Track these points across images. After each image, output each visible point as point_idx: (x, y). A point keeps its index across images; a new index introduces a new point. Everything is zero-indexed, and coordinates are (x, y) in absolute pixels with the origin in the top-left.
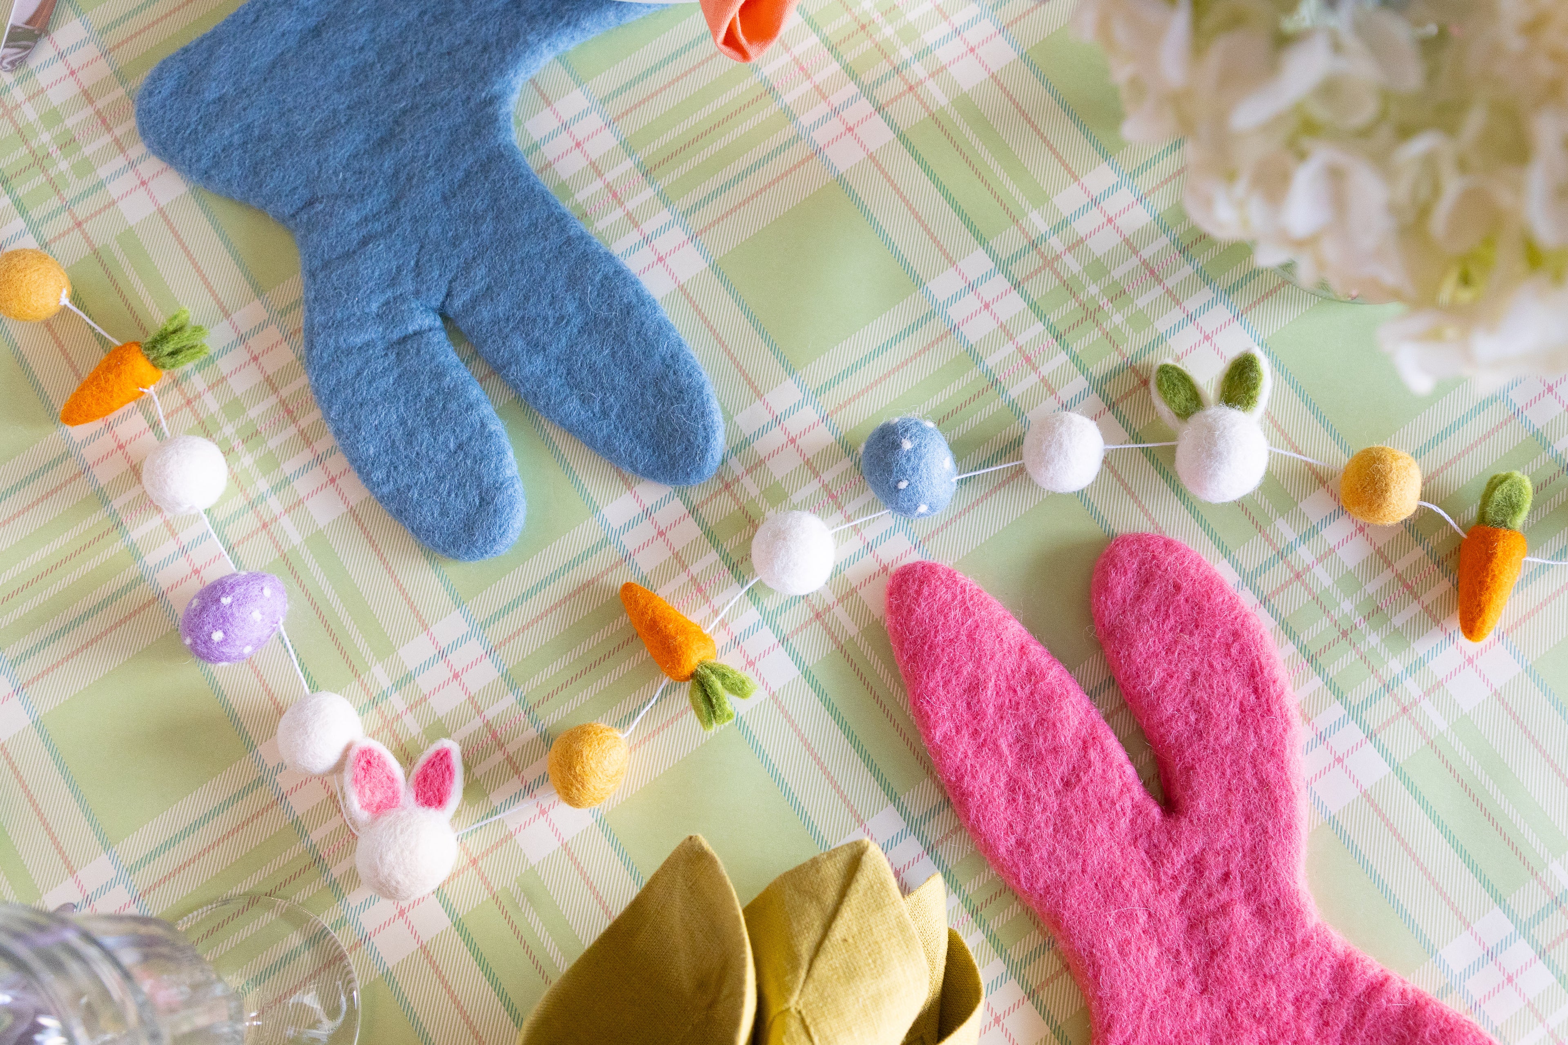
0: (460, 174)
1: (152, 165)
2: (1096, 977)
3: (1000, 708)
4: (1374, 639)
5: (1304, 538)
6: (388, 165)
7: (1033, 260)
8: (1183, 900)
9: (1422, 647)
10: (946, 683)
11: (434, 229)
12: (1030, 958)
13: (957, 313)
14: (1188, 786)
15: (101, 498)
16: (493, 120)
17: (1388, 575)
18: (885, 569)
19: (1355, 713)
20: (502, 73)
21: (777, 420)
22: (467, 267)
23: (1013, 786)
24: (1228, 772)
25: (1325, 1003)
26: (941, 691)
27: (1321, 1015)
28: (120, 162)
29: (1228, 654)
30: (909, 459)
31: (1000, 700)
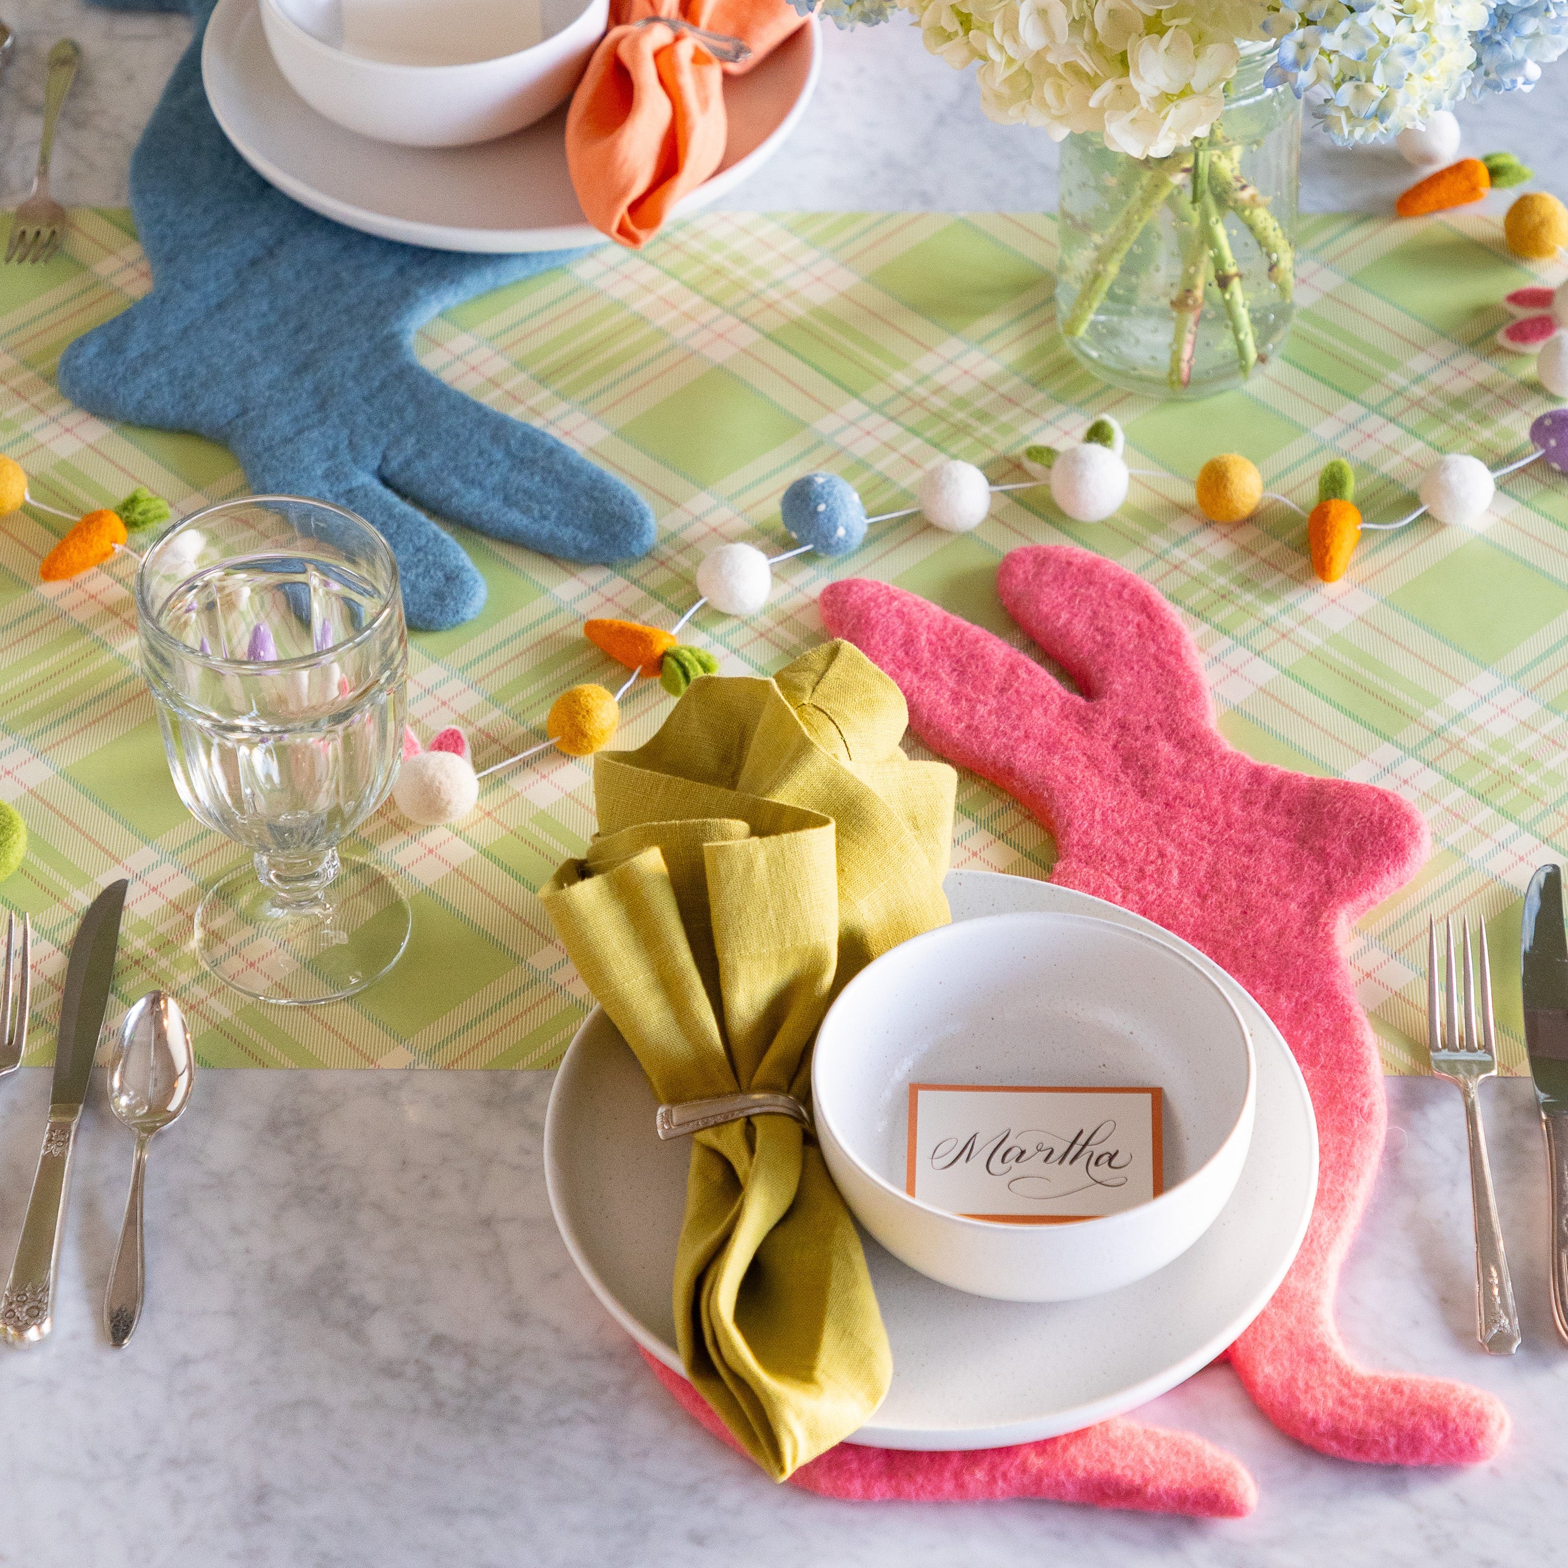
0: (377, 384)
1: (76, 418)
2: (1050, 796)
3: (934, 653)
4: (1249, 597)
5: (1177, 544)
6: (308, 385)
7: (902, 403)
8: (1115, 747)
9: (1290, 598)
10: (885, 642)
11: (361, 419)
12: (995, 816)
13: (842, 440)
14: (1104, 679)
15: (82, 630)
16: (399, 346)
17: (1253, 560)
18: (815, 601)
19: (1243, 642)
20: (399, 318)
21: (698, 519)
22: (397, 441)
23: (956, 698)
24: (1136, 668)
25: (1247, 791)
26: (882, 647)
27: (1245, 798)
28: (41, 419)
29: (1120, 596)
30: (823, 488)
31: (933, 648)
